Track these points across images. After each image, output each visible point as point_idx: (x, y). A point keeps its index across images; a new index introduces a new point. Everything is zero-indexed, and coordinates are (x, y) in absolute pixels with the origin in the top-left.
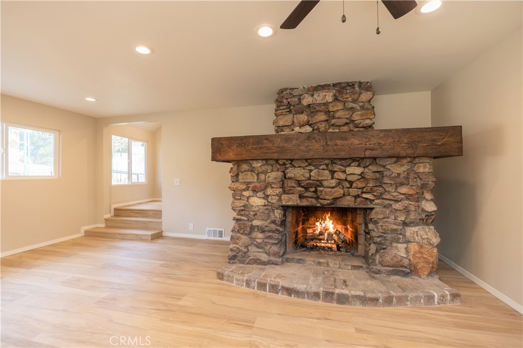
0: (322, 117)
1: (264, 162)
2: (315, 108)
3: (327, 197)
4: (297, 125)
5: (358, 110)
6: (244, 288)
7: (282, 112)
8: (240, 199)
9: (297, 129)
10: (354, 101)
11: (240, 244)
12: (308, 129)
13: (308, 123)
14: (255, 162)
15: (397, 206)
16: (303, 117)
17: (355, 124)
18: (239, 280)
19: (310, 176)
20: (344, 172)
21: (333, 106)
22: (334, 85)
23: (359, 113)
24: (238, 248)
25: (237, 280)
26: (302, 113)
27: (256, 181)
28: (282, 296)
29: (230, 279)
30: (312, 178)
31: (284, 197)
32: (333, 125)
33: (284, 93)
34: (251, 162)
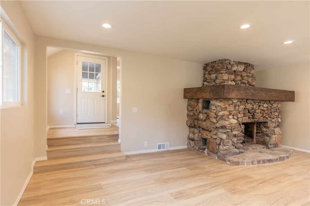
0: (239, 78)
1: (238, 100)
2: (237, 73)
3: (257, 118)
4: (230, 80)
5: (250, 78)
6: (251, 166)
7: (224, 72)
8: (228, 120)
9: (230, 82)
10: (249, 73)
11: (229, 145)
12: (233, 83)
13: (234, 80)
14: (234, 100)
15: (273, 120)
16: (233, 77)
17: (250, 84)
18: (248, 162)
19: (253, 108)
20: (263, 106)
21: (244, 74)
22: (245, 63)
23: (251, 78)
24: (229, 148)
25: (246, 163)
26: (232, 74)
27: (233, 110)
28: (267, 164)
29: (243, 163)
30: (254, 109)
31: (244, 118)
32: (243, 83)
33: (226, 62)
34: (232, 99)
